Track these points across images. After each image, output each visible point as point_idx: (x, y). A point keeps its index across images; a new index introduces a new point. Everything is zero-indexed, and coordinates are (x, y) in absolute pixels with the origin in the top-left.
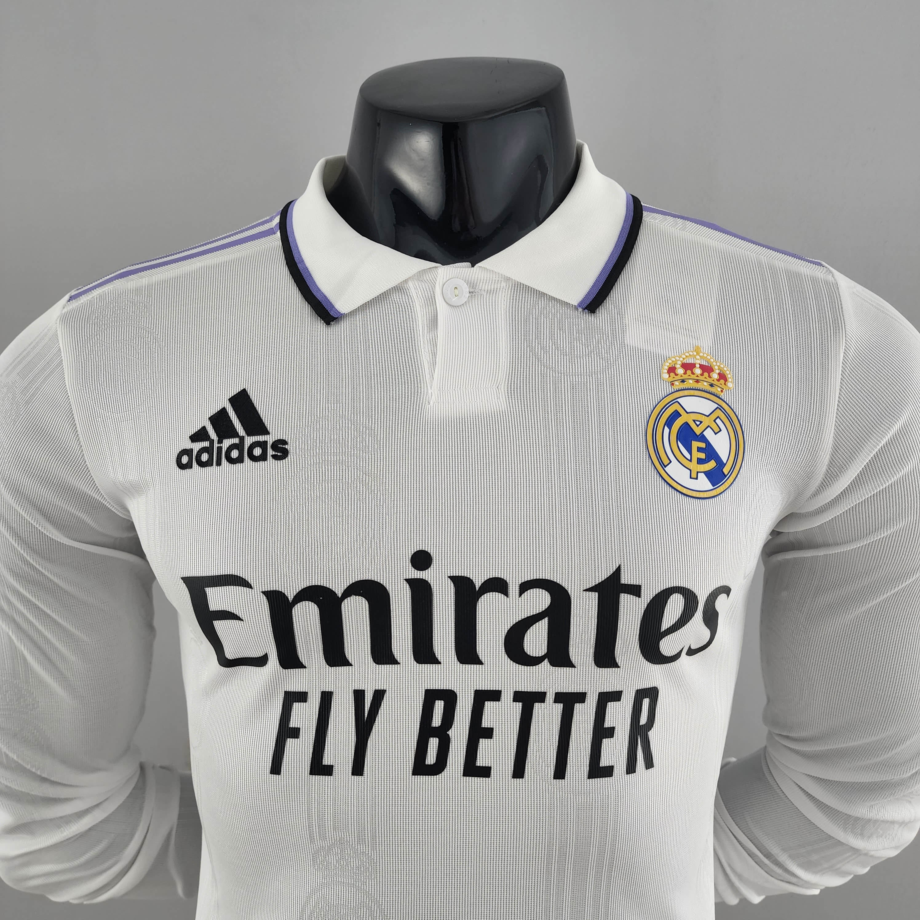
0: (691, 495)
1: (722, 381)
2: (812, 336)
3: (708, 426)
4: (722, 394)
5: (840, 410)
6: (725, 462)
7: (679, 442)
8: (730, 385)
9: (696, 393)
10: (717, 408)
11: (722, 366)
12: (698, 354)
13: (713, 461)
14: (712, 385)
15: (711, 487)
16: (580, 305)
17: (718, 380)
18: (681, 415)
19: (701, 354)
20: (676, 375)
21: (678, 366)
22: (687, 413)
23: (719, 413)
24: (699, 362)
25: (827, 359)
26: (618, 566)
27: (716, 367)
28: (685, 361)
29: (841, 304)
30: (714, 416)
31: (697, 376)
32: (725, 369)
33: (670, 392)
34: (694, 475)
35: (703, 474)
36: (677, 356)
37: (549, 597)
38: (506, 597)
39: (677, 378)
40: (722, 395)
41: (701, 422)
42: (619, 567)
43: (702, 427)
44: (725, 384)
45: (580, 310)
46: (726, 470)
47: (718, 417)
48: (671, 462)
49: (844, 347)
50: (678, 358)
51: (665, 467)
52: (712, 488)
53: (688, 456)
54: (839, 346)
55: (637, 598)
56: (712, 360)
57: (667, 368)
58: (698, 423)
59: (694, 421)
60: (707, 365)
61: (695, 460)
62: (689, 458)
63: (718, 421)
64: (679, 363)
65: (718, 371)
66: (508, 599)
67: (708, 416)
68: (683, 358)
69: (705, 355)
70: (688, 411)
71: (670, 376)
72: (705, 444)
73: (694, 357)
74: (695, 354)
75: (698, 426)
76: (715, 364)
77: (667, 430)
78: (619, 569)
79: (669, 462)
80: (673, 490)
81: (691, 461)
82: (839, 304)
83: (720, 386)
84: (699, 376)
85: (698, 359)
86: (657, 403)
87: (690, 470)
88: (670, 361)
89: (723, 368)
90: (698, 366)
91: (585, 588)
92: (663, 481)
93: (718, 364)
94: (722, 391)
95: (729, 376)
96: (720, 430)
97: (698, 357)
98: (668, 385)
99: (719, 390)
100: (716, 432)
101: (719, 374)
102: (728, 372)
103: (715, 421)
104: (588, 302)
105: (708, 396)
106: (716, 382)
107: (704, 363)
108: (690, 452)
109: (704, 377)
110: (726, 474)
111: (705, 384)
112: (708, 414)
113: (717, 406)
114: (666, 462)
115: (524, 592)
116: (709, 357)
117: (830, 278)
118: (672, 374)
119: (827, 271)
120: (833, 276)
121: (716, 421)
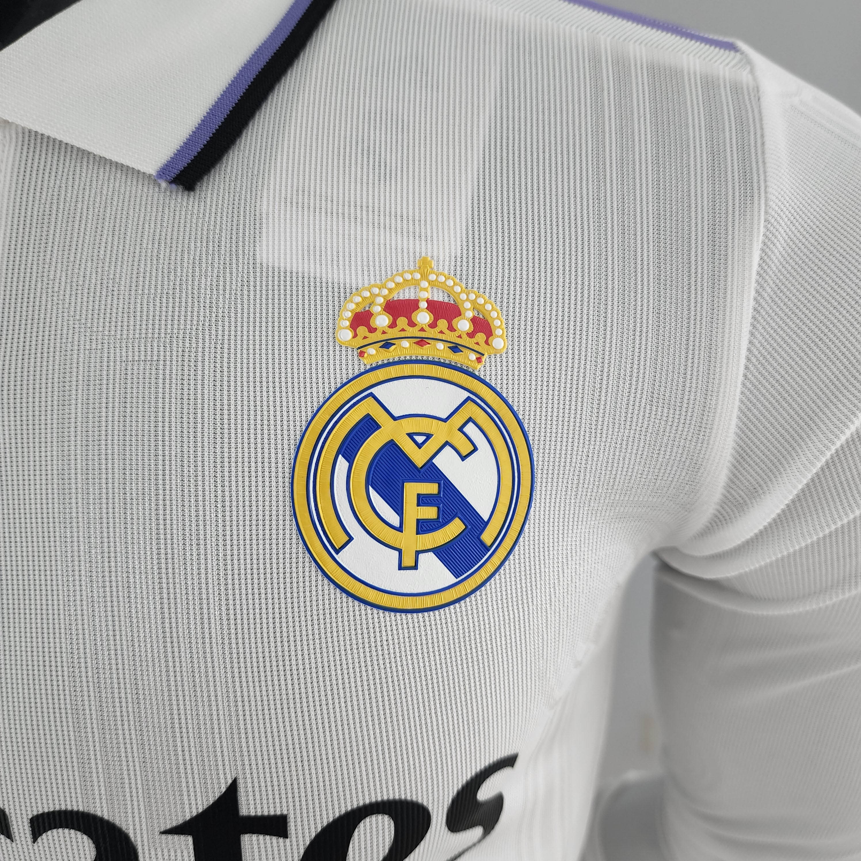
0: (400, 607)
1: (481, 337)
2: (693, 214)
3: (447, 443)
4: (479, 366)
5: (754, 360)
6: (486, 519)
7: (371, 489)
8: (498, 343)
9: (417, 370)
10: (468, 399)
11: (481, 301)
12: (425, 277)
13: (457, 521)
14: (455, 348)
15: (451, 579)
16: (163, 172)
17: (471, 335)
18: (378, 427)
19: (433, 277)
20: (372, 330)
21: (377, 309)
22: (395, 418)
23: (471, 409)
24: (425, 295)
25: (722, 266)
26: (230, 781)
27: (468, 305)
28: (396, 296)
29: (762, 136)
30: (458, 420)
31: (422, 330)
32: (489, 307)
33: (357, 372)
34: (409, 561)
35: (431, 554)
36: (375, 286)
37: (92, 846)
38: (8, 841)
39: (373, 337)
40: (479, 369)
41: (428, 436)
42: (235, 783)
43: (431, 446)
44: (487, 342)
45: (164, 184)
46: (487, 537)
47: (470, 420)
48: (351, 539)
49: (761, 238)
50: (376, 291)
51: (337, 552)
52: (454, 580)
53: (394, 518)
54: (751, 235)
55: (281, 840)
56: (458, 289)
57: (349, 315)
58: (420, 439)
59: (411, 436)
60: (446, 300)
61: (410, 525)
62: (397, 524)
63: (470, 429)
64: (381, 300)
65: (470, 314)
66: (14, 845)
67: (445, 420)
68: (390, 290)
69: (442, 279)
70: (396, 415)
71: (355, 336)
72: (436, 486)
73: (416, 284)
74: (418, 276)
75: (420, 446)
76: (464, 296)
77: (342, 463)
78: (233, 788)
79: (347, 538)
80: (356, 603)
81: (400, 529)
82: (759, 136)
83: (476, 347)
84: (427, 328)
85: (425, 290)
86: (322, 400)
87: (400, 551)
88: (358, 299)
89: (483, 305)
90: (423, 305)
91: (162, 830)
92: (332, 586)
93: (473, 297)
94: (479, 360)
95: (497, 323)
96: (475, 449)
97: (425, 284)
98: (352, 356)
99: (473, 356)
100: (464, 453)
101: (474, 320)
102: (494, 314)
103: (461, 429)
104: (181, 165)
105: (446, 373)
106: (466, 341)
107: (439, 297)
108: (398, 507)
109: (437, 329)
110: (488, 542)
111: (441, 346)
112: (444, 416)
113: (466, 394)
114: (339, 539)
115: (40, 835)
116: (450, 283)
117: (745, 76)
118: (362, 330)
119: (741, 60)
120: (752, 71)
121: (466, 429)
